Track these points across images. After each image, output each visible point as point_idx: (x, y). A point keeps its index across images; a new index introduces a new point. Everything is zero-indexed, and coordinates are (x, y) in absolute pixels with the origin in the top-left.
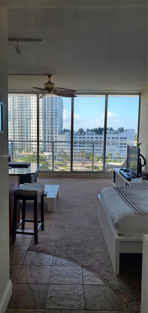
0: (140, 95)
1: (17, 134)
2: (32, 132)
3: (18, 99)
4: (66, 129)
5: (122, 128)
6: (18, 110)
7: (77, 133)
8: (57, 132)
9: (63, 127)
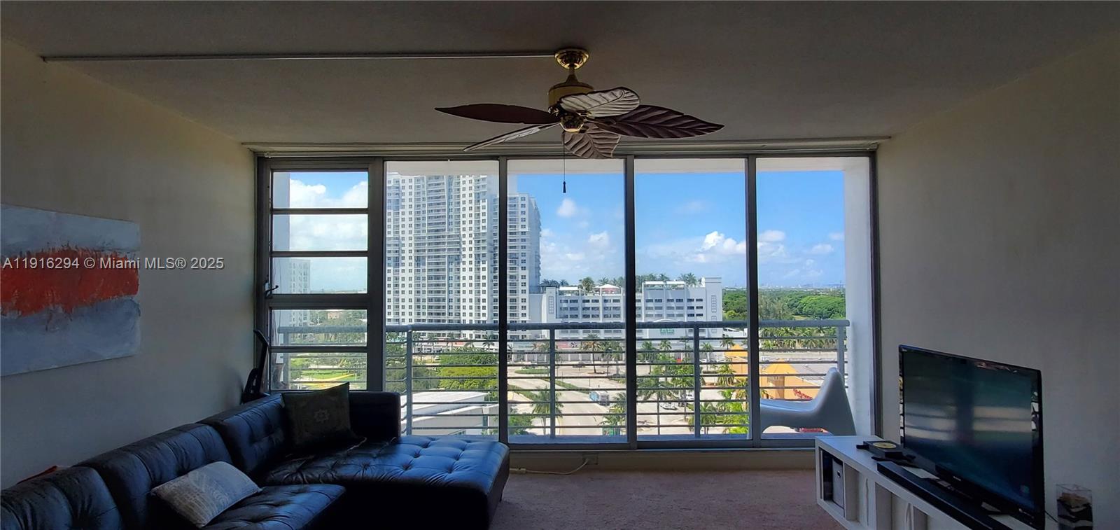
0: (872, 155)
1: (426, 296)
2: (462, 289)
3: (429, 211)
4: (550, 279)
5: (690, 275)
6: (429, 237)
7: (576, 288)
8: (527, 288)
9: (540, 275)
